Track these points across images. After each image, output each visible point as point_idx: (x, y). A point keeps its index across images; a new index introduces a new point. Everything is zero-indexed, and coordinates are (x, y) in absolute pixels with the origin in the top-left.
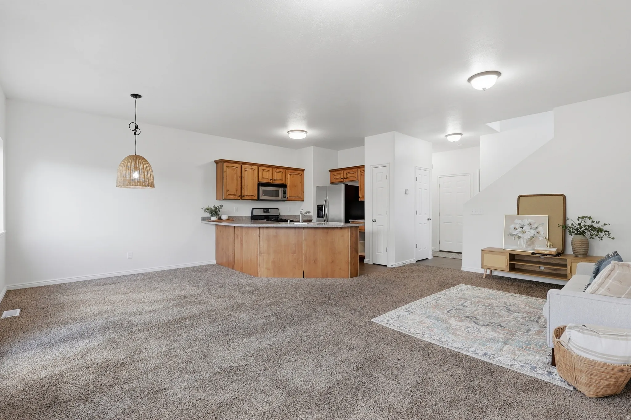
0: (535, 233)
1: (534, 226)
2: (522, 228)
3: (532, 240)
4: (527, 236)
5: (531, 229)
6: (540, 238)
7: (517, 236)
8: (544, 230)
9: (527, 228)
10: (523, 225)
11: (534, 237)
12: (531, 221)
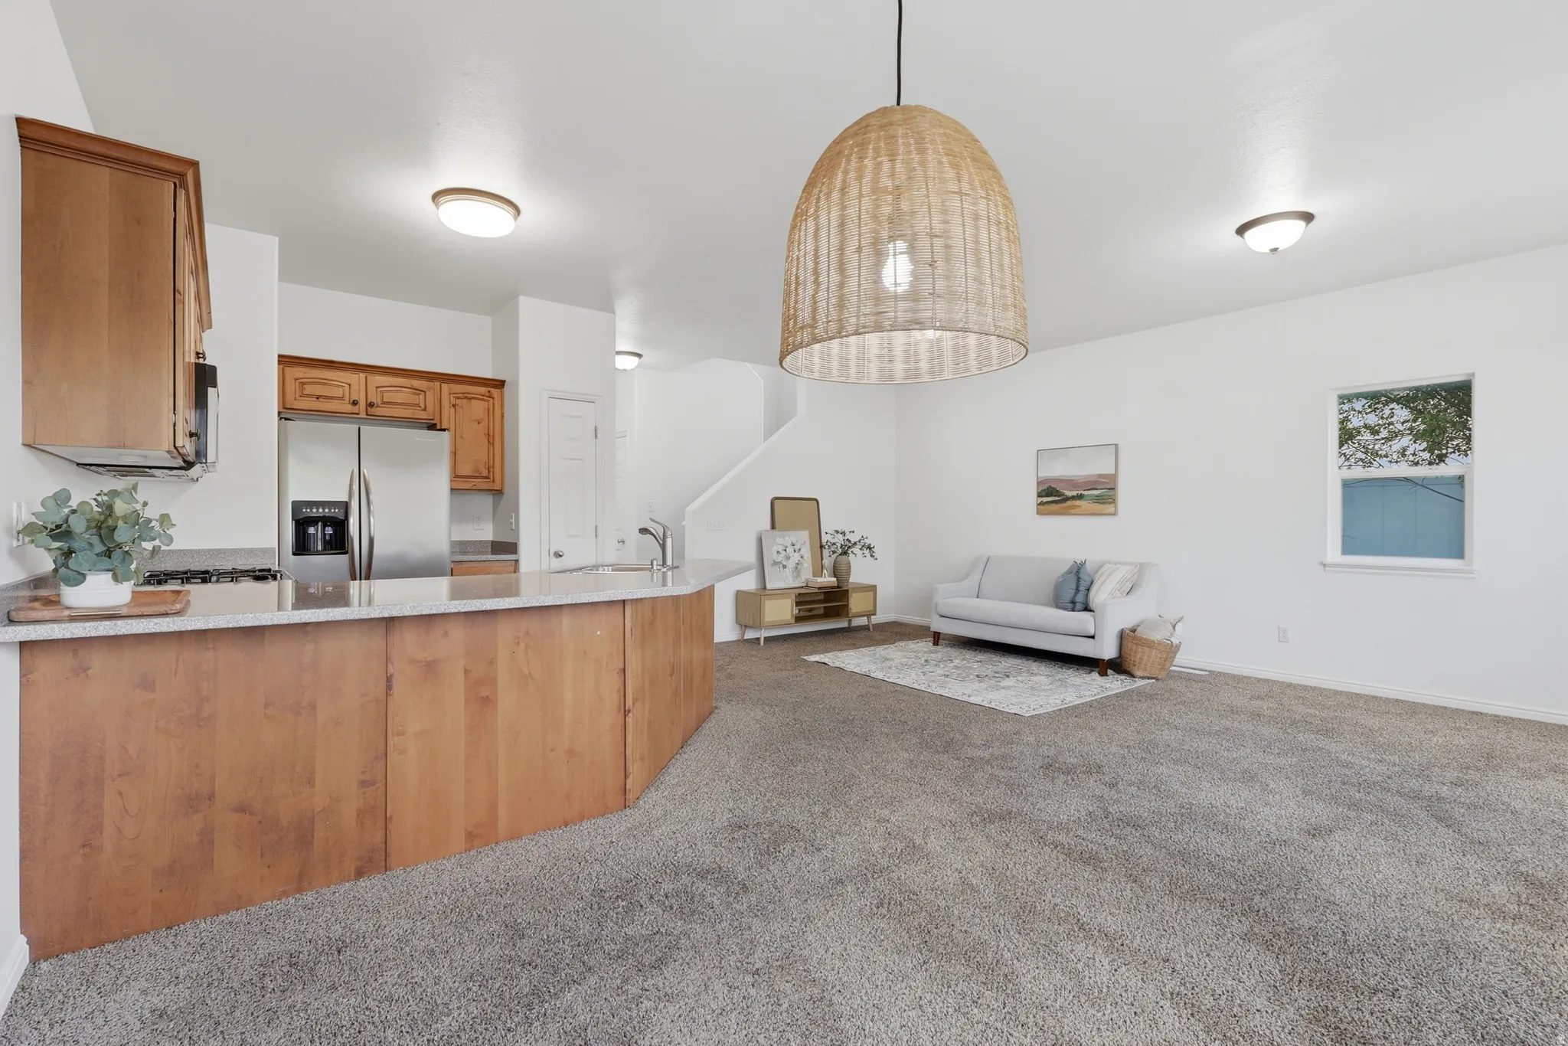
0: (799, 558)
1: (797, 547)
2: (785, 550)
3: (797, 569)
4: (791, 564)
5: (795, 551)
6: (805, 565)
7: (781, 565)
8: (806, 551)
9: (790, 550)
10: (787, 547)
11: (798, 564)
12: (793, 539)
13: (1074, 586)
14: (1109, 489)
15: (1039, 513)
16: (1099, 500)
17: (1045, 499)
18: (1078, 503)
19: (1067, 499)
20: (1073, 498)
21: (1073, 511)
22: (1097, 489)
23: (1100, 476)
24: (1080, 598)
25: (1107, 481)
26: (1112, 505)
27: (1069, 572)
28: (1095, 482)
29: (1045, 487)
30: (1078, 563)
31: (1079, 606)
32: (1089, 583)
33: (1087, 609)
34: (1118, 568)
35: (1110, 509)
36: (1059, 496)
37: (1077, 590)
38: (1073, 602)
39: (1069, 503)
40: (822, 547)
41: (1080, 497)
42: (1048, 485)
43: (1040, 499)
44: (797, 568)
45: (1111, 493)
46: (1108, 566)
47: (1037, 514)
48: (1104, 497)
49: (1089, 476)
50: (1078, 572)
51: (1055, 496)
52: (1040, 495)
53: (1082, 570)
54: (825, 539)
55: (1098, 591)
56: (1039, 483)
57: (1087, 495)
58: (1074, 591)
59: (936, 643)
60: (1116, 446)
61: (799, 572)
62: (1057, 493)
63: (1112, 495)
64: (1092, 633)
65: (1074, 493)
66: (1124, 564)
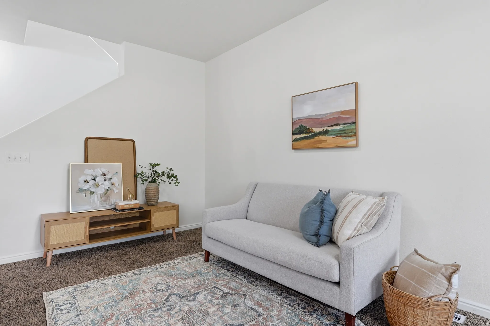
0: (110, 185)
1: (108, 177)
2: (95, 180)
4: (100, 191)
5: (105, 180)
6: (116, 191)
7: (89, 192)
8: (118, 180)
9: (100, 179)
10: (96, 177)
11: (108, 190)
12: (104, 170)
13: (318, 218)
14: (350, 124)
15: (294, 148)
16: (342, 134)
17: (298, 136)
18: (324, 138)
19: (316, 135)
20: (320, 134)
21: (320, 145)
22: (340, 125)
23: (343, 112)
24: (324, 230)
25: (348, 116)
26: (354, 138)
27: (314, 202)
28: (339, 118)
29: (298, 126)
30: (324, 192)
31: (323, 239)
32: (333, 214)
33: (332, 241)
34: (362, 200)
35: (352, 141)
36: (309, 133)
37: (322, 222)
38: (317, 235)
39: (316, 138)
40: (136, 176)
41: (326, 132)
42: (299, 125)
43: (294, 137)
44: (106, 194)
45: (353, 127)
46: (351, 196)
47: (293, 149)
48: (346, 132)
49: (333, 113)
50: (322, 203)
51: (306, 133)
52: (294, 134)
53: (326, 202)
54: (139, 170)
55: (342, 225)
56: (293, 124)
57: (332, 131)
58: (318, 223)
59: (207, 260)
60: (356, 84)
61: (108, 197)
62: (307, 130)
63: (354, 129)
64: (337, 280)
65: (321, 130)
66: (368, 194)
